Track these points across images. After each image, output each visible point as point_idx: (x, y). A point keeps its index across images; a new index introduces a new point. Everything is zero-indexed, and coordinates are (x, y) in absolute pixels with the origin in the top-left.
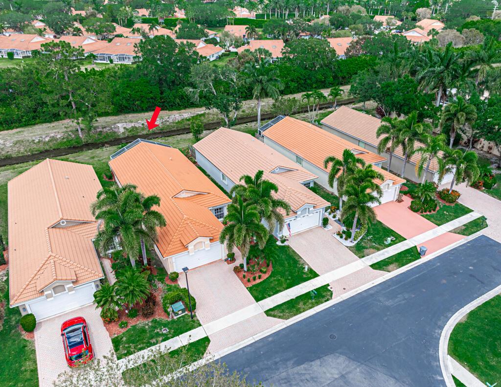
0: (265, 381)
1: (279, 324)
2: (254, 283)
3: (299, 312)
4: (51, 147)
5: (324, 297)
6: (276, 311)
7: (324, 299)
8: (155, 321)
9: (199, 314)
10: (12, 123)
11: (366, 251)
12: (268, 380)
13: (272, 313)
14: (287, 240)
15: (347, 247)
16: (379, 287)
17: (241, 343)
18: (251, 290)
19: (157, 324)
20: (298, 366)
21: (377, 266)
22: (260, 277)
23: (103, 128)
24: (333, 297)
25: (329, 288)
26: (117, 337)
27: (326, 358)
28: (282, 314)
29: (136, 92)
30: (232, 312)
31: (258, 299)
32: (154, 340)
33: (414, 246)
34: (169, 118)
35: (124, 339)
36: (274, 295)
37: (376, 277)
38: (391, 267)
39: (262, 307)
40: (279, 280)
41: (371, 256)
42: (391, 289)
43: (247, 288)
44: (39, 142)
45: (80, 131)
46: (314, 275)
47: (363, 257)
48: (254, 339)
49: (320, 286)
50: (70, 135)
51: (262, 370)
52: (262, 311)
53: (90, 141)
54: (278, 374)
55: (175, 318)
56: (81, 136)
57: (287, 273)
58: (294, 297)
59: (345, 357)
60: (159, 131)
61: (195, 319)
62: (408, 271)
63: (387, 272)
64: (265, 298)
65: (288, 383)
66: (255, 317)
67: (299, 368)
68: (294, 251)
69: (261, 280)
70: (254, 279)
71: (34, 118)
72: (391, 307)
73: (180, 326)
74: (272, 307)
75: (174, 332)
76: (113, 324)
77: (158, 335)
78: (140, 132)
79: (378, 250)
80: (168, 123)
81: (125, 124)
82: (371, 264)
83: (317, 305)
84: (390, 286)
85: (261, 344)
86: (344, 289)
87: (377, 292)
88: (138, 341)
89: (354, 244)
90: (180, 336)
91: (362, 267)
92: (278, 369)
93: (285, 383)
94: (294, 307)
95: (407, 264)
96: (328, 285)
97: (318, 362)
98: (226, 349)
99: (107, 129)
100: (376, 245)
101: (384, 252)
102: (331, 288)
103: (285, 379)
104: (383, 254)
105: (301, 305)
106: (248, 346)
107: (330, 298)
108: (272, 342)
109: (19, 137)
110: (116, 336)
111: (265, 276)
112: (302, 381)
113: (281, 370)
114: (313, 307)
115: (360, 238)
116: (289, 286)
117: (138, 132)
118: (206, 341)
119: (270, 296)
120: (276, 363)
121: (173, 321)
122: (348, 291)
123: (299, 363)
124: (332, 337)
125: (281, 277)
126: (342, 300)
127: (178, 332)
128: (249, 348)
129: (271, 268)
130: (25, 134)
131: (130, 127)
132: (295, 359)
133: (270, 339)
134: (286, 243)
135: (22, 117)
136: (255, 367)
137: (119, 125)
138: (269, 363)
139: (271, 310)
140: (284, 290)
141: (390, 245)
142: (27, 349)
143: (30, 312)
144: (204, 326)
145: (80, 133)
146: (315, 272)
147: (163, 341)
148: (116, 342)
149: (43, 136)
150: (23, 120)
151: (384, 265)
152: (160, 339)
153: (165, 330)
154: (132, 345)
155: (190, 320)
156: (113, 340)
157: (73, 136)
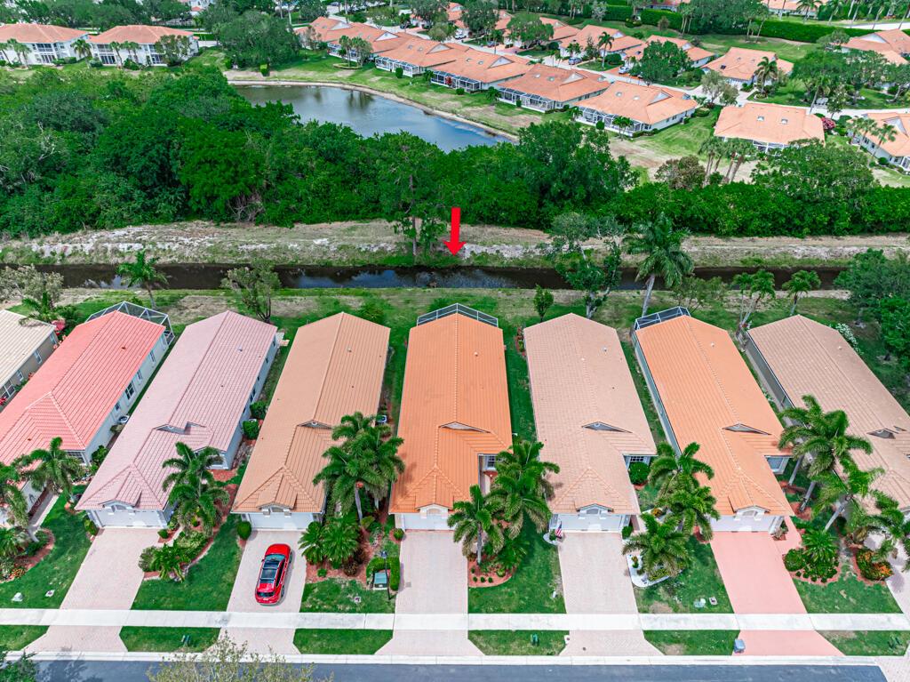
1: (476, 657)
2: (481, 585)
3: (506, 652)
4: (376, 262)
5: (549, 647)
6: (481, 637)
7: (548, 651)
8: (353, 583)
9: (401, 598)
11: (655, 604)
13: (476, 637)
14: (561, 538)
15: (634, 586)
16: (631, 670)
17: (420, 657)
18: (471, 591)
19: (354, 588)
21: (652, 636)
22: (491, 581)
24: (561, 654)
25: (566, 637)
26: (311, 585)
28: (484, 645)
30: (434, 612)
31: (471, 609)
32: (340, 607)
33: (736, 629)
35: (316, 590)
36: (494, 612)
37: (639, 653)
38: (674, 647)
39: (470, 623)
40: (513, 594)
41: (658, 615)
43: (469, 588)
44: (365, 252)
46: (560, 608)
47: (645, 612)
48: (436, 660)
49: (556, 629)
50: (402, 250)
52: (466, 628)
53: (423, 263)
55: (375, 589)
56: (414, 253)
57: (527, 589)
58: (514, 629)
61: (392, 601)
62: (694, 666)
63: (660, 653)
64: (481, 612)
66: (454, 632)
68: (557, 559)
69: (491, 585)
70: (483, 580)
71: (374, 210)
73: (373, 602)
74: (480, 628)
75: (365, 607)
76: (314, 567)
77: (348, 602)
79: (676, 611)
80: (532, 256)
81: (474, 246)
82: (647, 629)
83: (534, 655)
84: (647, 676)
85: (439, 672)
86: (584, 649)
87: (623, 677)
88: (328, 599)
89: (646, 585)
90: (368, 614)
91: (631, 628)
94: (505, 642)
95: (701, 653)
96: (567, 633)
98: (402, 657)
99: (450, 249)
100: (678, 602)
101: (681, 619)
102: (568, 639)
104: (677, 621)
105: (514, 645)
106: (425, 666)
107: (557, 652)
108: (453, 675)
109: (347, 239)
110: (311, 582)
111: (497, 581)
114: (528, 655)
115: (663, 579)
116: (519, 610)
117: (487, 262)
118: (387, 635)
119: (487, 612)
121: (370, 593)
122: (588, 654)
125: (516, 592)
126: (569, 663)
127: (368, 609)
128: (425, 669)
130: (356, 233)
131: (480, 252)
133: (452, 671)
134: (554, 542)
135: (361, 207)
137: (467, 246)
139: (478, 633)
140: (509, 613)
141: (700, 611)
142: (235, 557)
143: (248, 520)
144: (397, 615)
145: (414, 250)
146: (564, 605)
147: (350, 612)
148: (308, 590)
149: (373, 246)
150: (361, 212)
151: (664, 640)
152: (348, 608)
153: (358, 599)
154: (319, 601)
155: (387, 600)
156: (306, 586)
157: (406, 252)
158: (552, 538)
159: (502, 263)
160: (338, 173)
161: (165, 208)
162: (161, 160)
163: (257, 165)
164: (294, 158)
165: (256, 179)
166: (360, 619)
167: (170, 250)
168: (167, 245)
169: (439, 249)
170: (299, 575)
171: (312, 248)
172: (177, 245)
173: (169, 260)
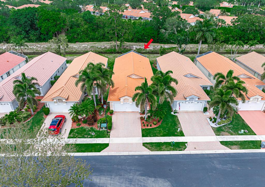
0: (120, 175)
1: (147, 152)
2: (147, 128)
3: (160, 150)
4: (103, 51)
5: (179, 148)
6: (149, 145)
7: (179, 149)
8: (92, 128)
9: (112, 133)
10: (94, 39)
11: (222, 133)
12: (121, 176)
13: (146, 145)
14: (178, 113)
15: (212, 127)
16: (218, 155)
17: (121, 153)
18: (143, 130)
19: (92, 130)
20: (141, 176)
21: (223, 143)
22: (151, 126)
23: (127, 47)
24: (185, 150)
25: (186, 144)
26: (73, 129)
27: (158, 179)
28: (150, 148)
29: (146, 33)
30: (127, 137)
31: (143, 136)
32: (86, 136)
33: (259, 140)
34: (157, 46)
35: (76, 131)
36: (153, 137)
37: (219, 149)
38: (235, 146)
39: (143, 140)
40: (161, 130)
41: (224, 136)
42: (226, 159)
43: (142, 129)
44: (100, 48)
45: (116, 46)
46: (182, 134)
47: (218, 135)
48: (129, 153)
49: (181, 142)
50: (112, 47)
51: (122, 170)
52: (142, 142)
53: (119, 51)
54: (128, 175)
55: (101, 130)
56: (116, 48)
57: (167, 129)
58: (163, 142)
59: (170, 184)
60: (151, 52)
61: (109, 133)
62: (245, 153)
63: (229, 149)
64: (148, 137)
65: (130, 182)
66: (137, 144)
67: (141, 177)
68: (178, 120)
69: (151, 128)
70: (148, 126)
71: (103, 39)
72: (219, 169)
73: (100, 134)
74: (148, 142)
75: (96, 136)
76: (75, 123)
77: (89, 134)
78: (142, 51)
79: (232, 134)
80: (156, 49)
81: (137, 46)
82: (221, 141)
83: (173, 151)
84: (226, 157)
85: (130, 157)
86: (195, 148)
87: (215, 157)
88: (81, 134)
89: (217, 126)
90: (98, 138)
91: (214, 141)
92: (130, 173)
93: (129, 181)
94: (159, 146)
95: (247, 149)
96: (187, 143)
97: (153, 179)
98: (113, 153)
99: (129, 47)
100: (232, 132)
101: (234, 137)
102: (187, 145)
103: (130, 179)
104: (233, 138)
105: (164, 147)
106: (124, 156)
107: (183, 149)
108: (137, 158)
109: (94, 45)
110: (73, 128)
111: (154, 126)
112: (138, 184)
113: (131, 174)
114: (170, 151)
115: (224, 124)
117: (141, 51)
118: (107, 145)
119: (150, 136)
120: (131, 170)
121: (99, 131)
122: (197, 150)
123: (142, 175)
124: (170, 170)
125: (162, 130)
126: (190, 153)
128: (124, 157)
129: (160, 124)
130: (97, 44)
131: (139, 48)
132: (142, 172)
133: (136, 157)
134: (176, 114)
135: (99, 37)
136: (120, 167)
137: (134, 46)
138: (128, 168)
140: (160, 137)
141: (242, 134)
142: (42, 121)
143: (48, 107)
144: (111, 138)
145: (116, 47)
146: (183, 134)
147: (90, 138)
148: (72, 131)
149: (102, 46)
150: (98, 39)
151: (230, 144)
152: (89, 137)
153: (94, 134)
154: (77, 135)
155: (106, 133)
156: (71, 129)
157: (113, 48)
158: (174, 113)
159: (146, 51)
160: (91, 26)
161: (32, 37)
162: (31, 19)
163: (64, 21)
164: (76, 21)
165: (63, 26)
166: (95, 140)
167: (33, 48)
168: (32, 47)
169: (125, 47)
170: (68, 126)
171: (82, 47)
172: (36, 47)
173: (32, 51)
